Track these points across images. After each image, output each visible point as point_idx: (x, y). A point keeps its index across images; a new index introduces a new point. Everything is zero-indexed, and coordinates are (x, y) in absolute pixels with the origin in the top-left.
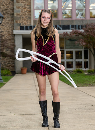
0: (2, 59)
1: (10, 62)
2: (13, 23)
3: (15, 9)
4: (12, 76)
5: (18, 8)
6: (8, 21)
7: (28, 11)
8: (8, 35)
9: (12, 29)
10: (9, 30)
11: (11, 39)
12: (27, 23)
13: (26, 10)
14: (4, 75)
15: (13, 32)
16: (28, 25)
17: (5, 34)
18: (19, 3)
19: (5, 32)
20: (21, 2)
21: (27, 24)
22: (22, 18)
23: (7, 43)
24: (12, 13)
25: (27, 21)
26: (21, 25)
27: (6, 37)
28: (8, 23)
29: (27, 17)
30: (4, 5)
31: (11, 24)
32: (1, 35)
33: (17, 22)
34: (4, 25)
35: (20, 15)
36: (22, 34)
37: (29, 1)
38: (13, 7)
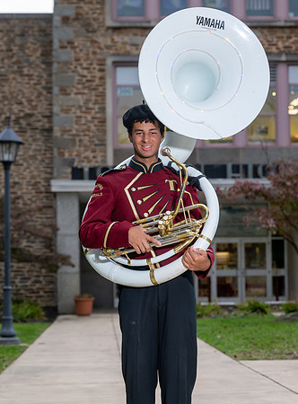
0: (15, 269)
1: (41, 279)
2: (52, 159)
3: (58, 115)
4: (46, 321)
5: (67, 111)
6: (36, 150)
7: (96, 122)
8: (34, 194)
9: (48, 176)
10: (38, 180)
11: (45, 207)
12: (94, 157)
13: (89, 118)
14: (23, 321)
15: (49, 185)
16: (97, 165)
17: (25, 191)
18: (67, 97)
19: (24, 186)
20: (76, 94)
21: (94, 160)
22: (78, 143)
23: (32, 221)
24: (47, 126)
25: (94, 151)
26: (76, 164)
27: (29, 202)
28: (33, 157)
29: (95, 139)
30: (20, 103)
31: (43, 161)
32: (13, 196)
33: (61, 154)
34: (22, 165)
35: (71, 133)
36: (77, 193)
37: (101, 89)
38: (51, 109)
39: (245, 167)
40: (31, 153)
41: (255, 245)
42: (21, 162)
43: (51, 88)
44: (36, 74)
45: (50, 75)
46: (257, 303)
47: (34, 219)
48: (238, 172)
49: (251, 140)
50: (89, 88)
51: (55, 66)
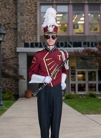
0: (3, 80)
1: (13, 84)
2: (17, 39)
3: (19, 23)
4: (14, 100)
5: (23, 22)
6: (11, 36)
7: (33, 26)
8: (10, 53)
9: (16, 46)
10: (12, 47)
11: (14, 57)
12: (33, 39)
13: (31, 24)
14: (6, 100)
15: (16, 49)
16: (34, 42)
17: (7, 51)
18: (23, 17)
19: (7, 50)
20: (26, 15)
21: (33, 40)
22: (27, 34)
23: (9, 63)
24: (15, 27)
25: (32, 37)
26: (26, 42)
27: (8, 56)
28: (10, 39)
29: (33, 32)
30: (5, 19)
31: (14, 40)
32: (3, 53)
33: (20, 38)
34: (6, 42)
35: (24, 30)
36: (26, 52)
37: (35, 14)
38: (17, 21)
39: (88, 43)
40: (9, 37)
41: (92, 72)
42: (6, 41)
43: (17, 13)
44: (11, 8)
45: (16, 8)
46: (93, 94)
47: (10, 62)
48: (86, 45)
49: (91, 33)
50: (31, 13)
51: (18, 5)
